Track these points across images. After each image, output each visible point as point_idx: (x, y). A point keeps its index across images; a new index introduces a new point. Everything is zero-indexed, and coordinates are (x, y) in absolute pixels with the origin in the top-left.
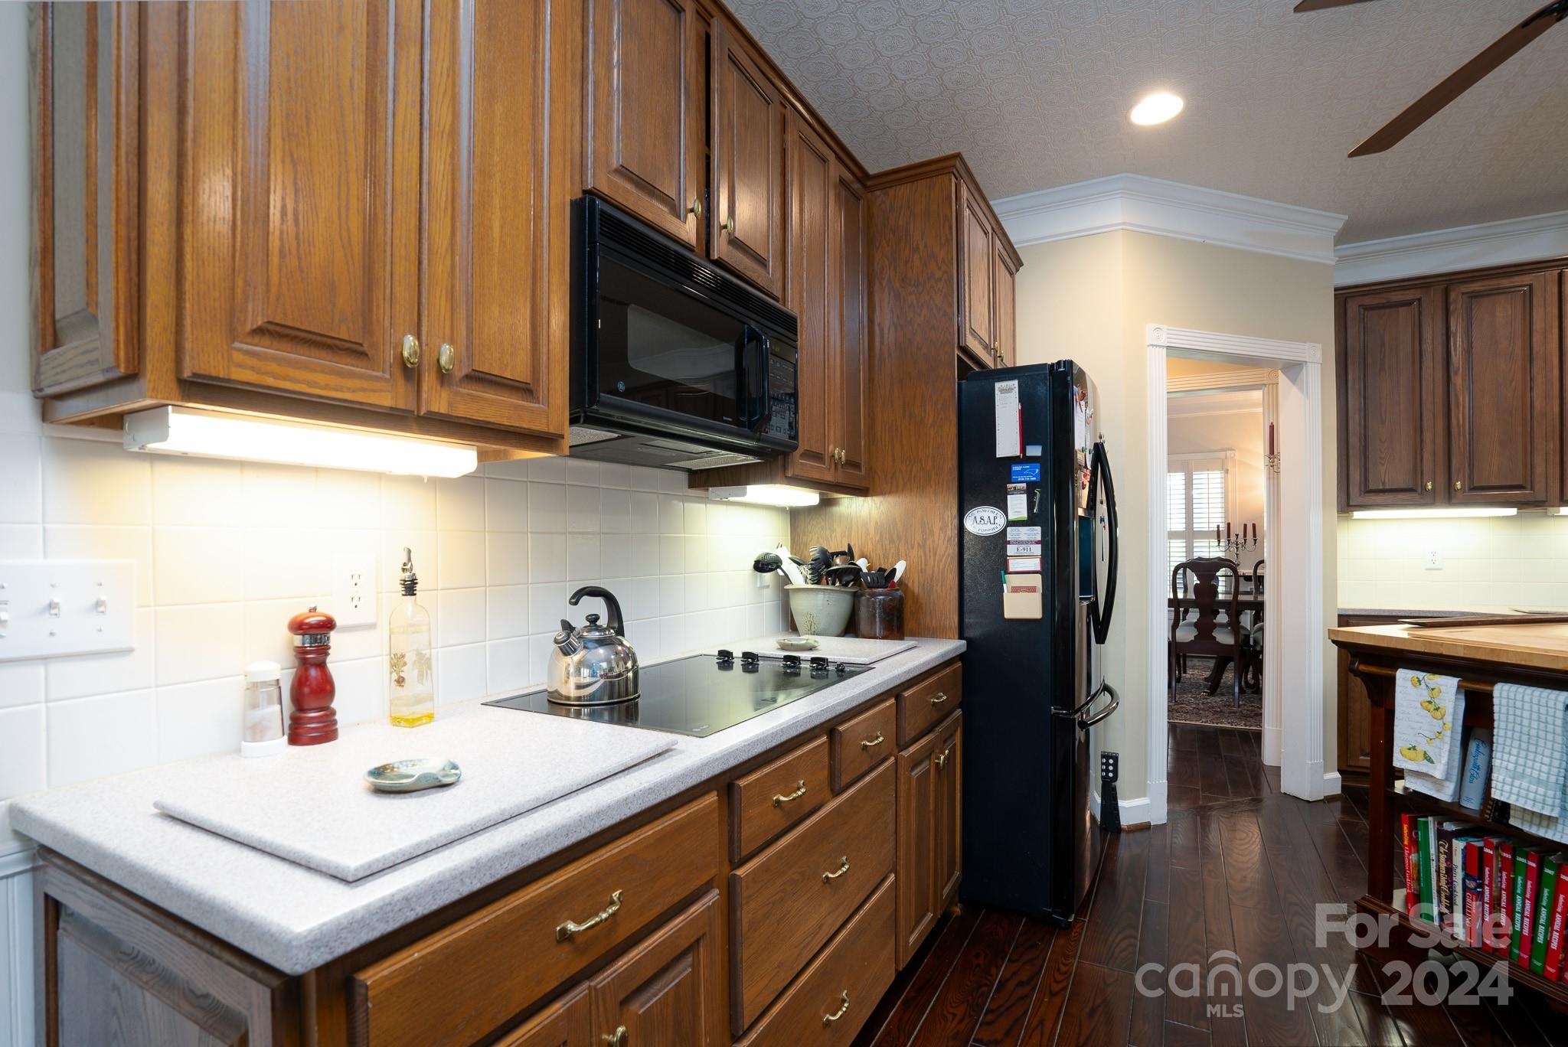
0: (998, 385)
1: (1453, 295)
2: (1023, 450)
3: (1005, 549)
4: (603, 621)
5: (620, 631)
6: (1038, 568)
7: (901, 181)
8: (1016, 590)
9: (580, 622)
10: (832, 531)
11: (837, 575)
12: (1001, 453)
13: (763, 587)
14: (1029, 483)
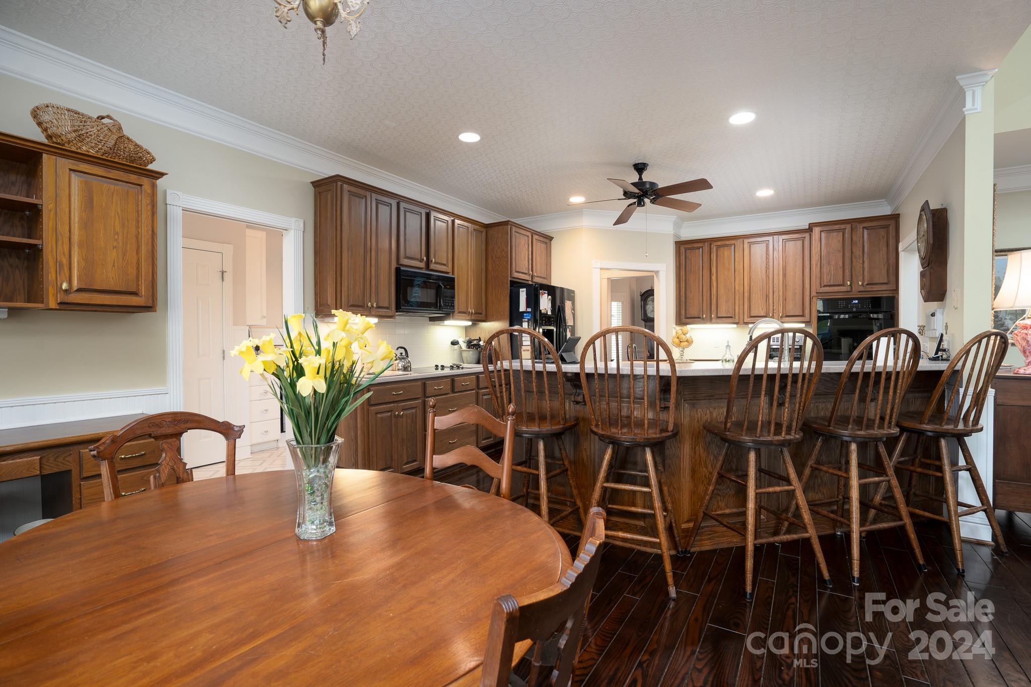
0: (521, 289)
1: (712, 246)
2: (526, 310)
3: (522, 338)
4: (404, 354)
5: (408, 356)
6: (530, 344)
7: (496, 226)
8: (524, 350)
9: (399, 355)
10: (477, 333)
11: (474, 345)
12: (521, 310)
13: (454, 350)
14: (528, 319)
